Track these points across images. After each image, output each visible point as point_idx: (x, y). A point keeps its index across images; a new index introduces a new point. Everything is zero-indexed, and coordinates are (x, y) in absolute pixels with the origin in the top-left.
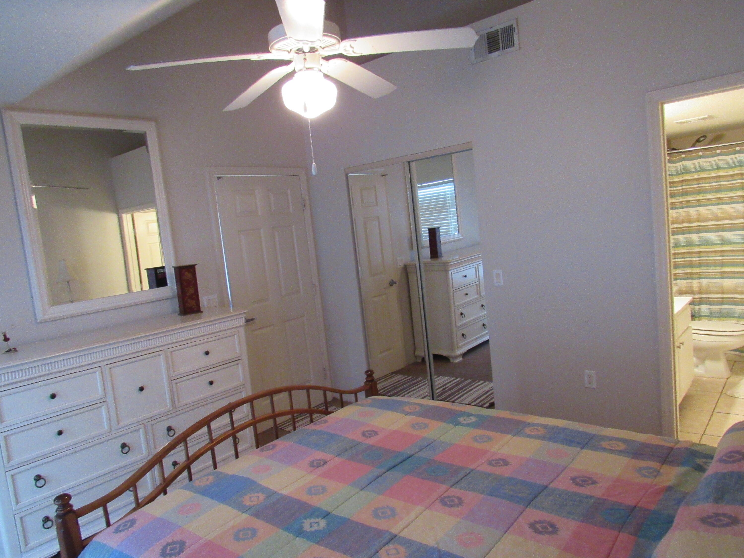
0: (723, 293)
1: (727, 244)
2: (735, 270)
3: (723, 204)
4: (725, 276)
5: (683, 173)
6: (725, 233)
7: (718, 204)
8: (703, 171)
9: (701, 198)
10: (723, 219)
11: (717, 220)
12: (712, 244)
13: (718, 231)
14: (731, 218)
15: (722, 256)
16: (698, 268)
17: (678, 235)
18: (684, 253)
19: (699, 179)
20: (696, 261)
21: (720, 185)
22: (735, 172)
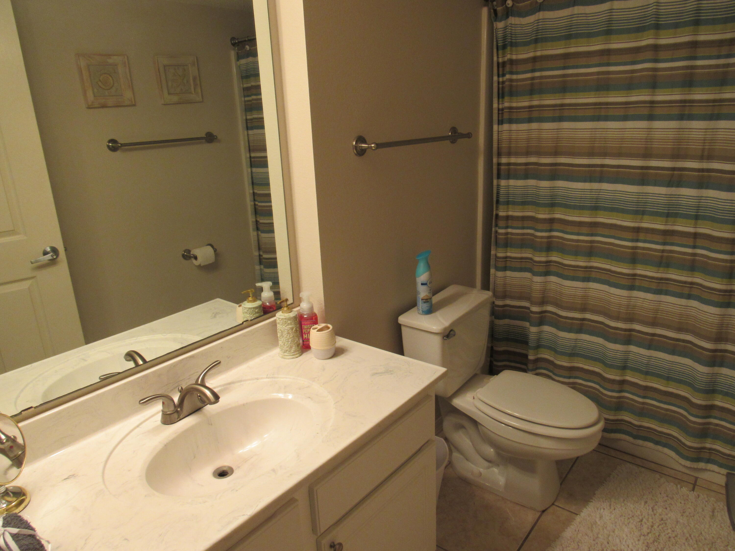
0: (584, 309)
1: (605, 209)
2: (613, 269)
3: (607, 118)
4: (593, 275)
5: (536, 41)
6: (605, 186)
7: (598, 118)
8: (577, 36)
9: (567, 101)
10: (604, 154)
11: (591, 154)
12: (575, 207)
13: (591, 180)
14: (619, 155)
15: (592, 235)
16: (544, 254)
17: (517, 179)
18: (523, 218)
19: (566, 56)
20: (542, 237)
21: (608, 73)
22: (644, 43)
